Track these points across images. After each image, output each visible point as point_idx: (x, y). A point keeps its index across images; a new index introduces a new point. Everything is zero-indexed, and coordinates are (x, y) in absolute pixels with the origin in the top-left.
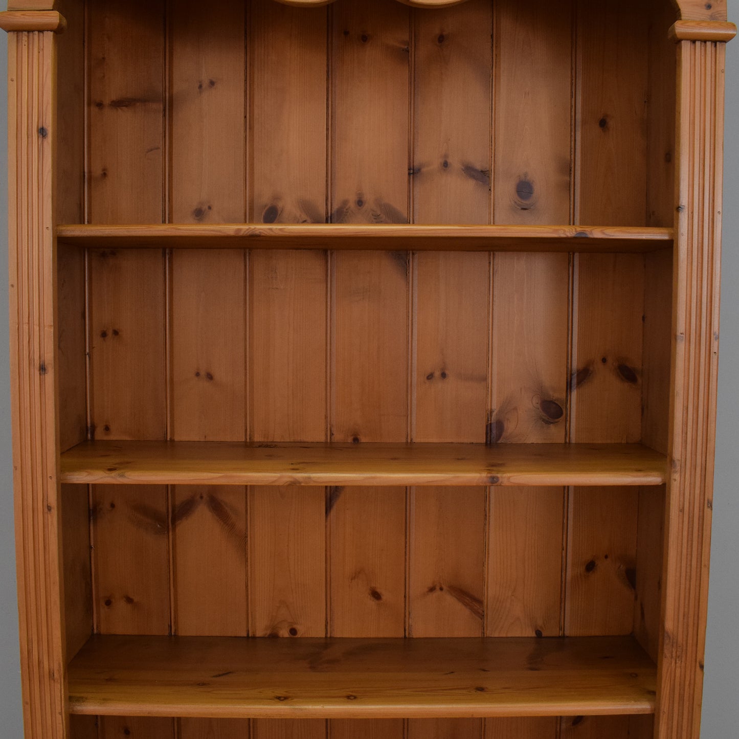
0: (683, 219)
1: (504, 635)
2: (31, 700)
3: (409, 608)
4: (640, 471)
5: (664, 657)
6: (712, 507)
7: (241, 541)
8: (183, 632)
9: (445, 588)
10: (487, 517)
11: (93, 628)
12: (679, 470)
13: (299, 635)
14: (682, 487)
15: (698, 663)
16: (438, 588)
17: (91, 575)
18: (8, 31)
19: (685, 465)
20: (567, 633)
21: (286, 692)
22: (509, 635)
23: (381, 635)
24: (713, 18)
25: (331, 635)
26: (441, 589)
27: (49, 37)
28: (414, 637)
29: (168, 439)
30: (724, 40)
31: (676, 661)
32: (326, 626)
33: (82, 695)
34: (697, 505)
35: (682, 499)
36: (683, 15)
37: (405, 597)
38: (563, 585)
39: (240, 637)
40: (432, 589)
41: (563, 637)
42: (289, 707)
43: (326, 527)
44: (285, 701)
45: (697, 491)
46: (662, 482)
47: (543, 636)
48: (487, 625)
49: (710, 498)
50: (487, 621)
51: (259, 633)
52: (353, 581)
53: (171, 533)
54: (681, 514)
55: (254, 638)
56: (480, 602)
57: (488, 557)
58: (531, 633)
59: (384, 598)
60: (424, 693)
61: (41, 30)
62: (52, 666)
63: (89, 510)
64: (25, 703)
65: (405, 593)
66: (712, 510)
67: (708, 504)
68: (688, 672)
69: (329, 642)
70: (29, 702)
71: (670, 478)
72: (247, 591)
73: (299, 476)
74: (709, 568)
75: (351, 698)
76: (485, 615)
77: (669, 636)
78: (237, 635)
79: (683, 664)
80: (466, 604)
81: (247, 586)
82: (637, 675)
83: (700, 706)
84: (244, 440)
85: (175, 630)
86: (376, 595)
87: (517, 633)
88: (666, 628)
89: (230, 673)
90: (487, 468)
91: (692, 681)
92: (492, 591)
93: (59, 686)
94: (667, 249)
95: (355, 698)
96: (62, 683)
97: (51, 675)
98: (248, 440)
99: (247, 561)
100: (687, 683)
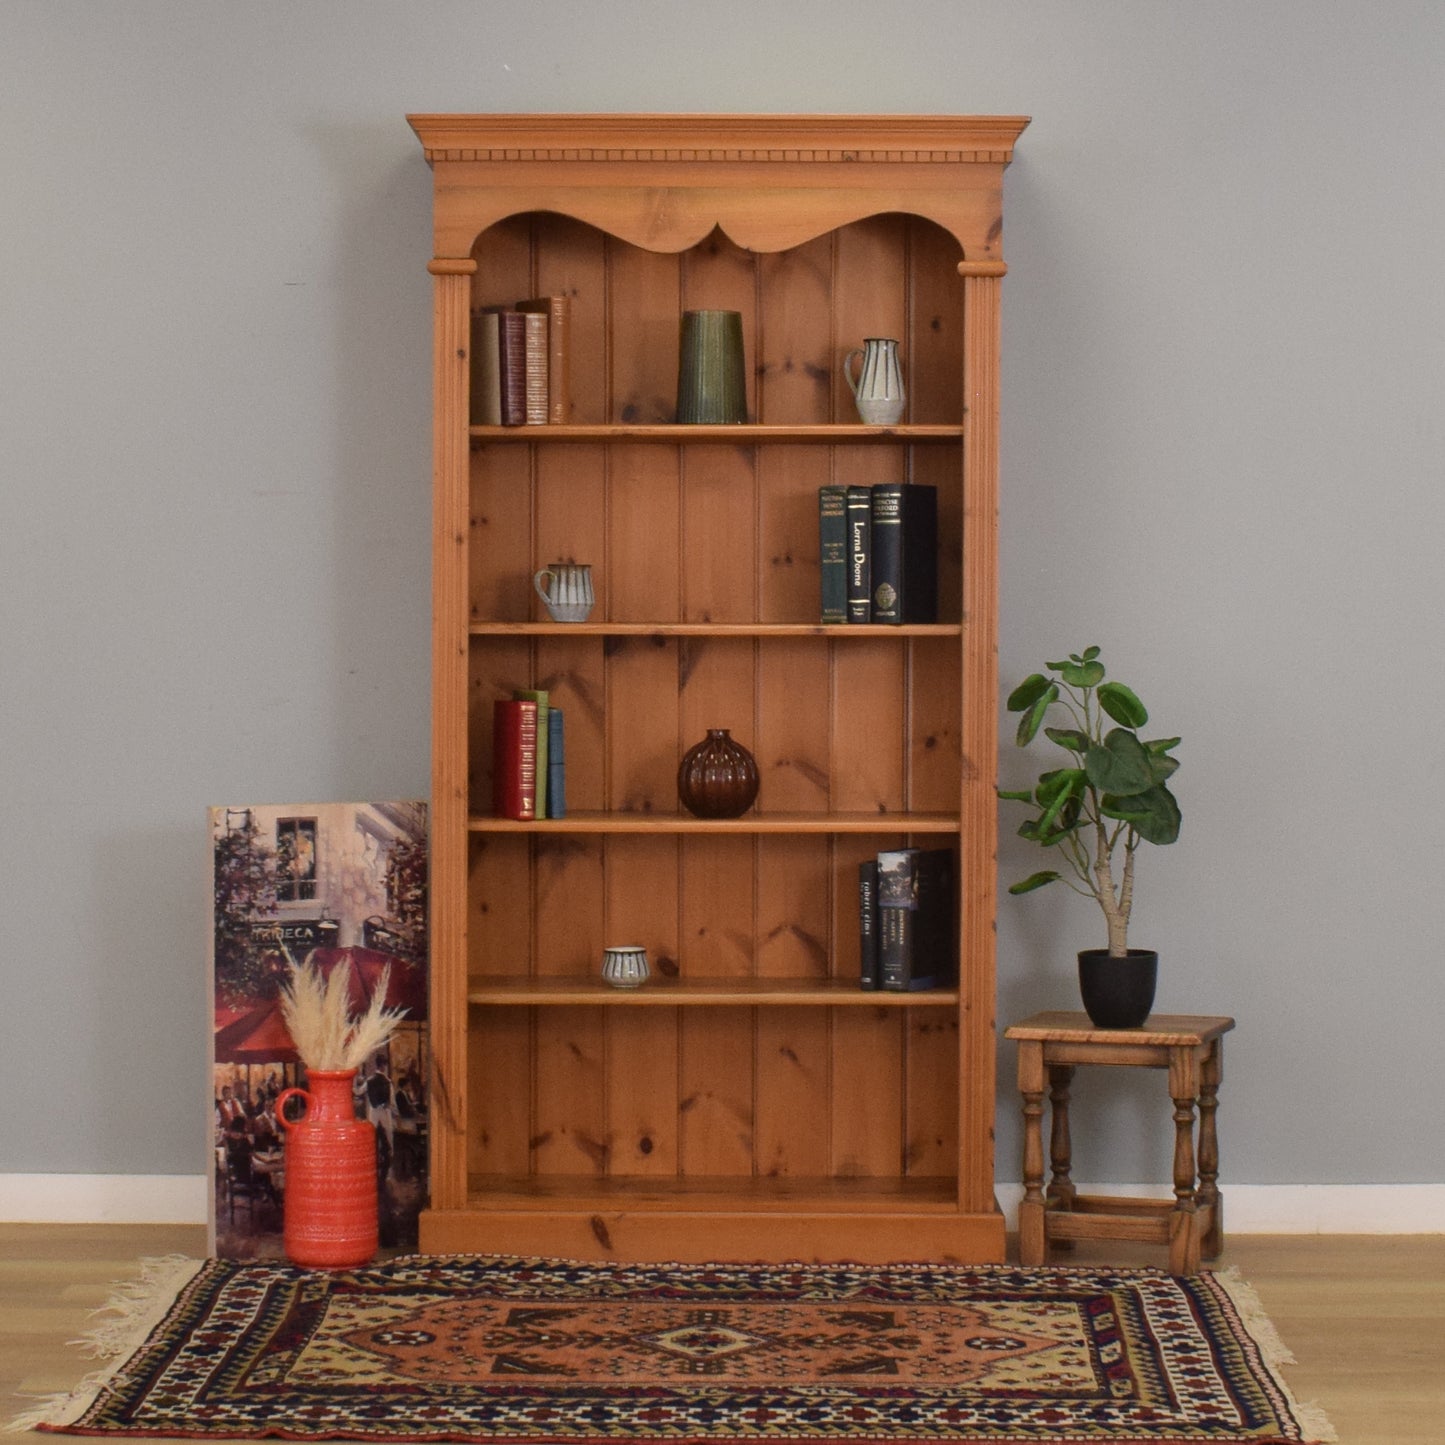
0: (968, 418)
9: (791, 762)
14: (972, 637)
16: (786, 762)
18: (434, 274)
24: (992, 258)
26: (788, 764)
27: (466, 281)
28: (763, 810)
30: (1001, 275)
35: (972, 644)
36: (966, 254)
39: (595, 810)
40: (781, 764)
45: (986, 640)
46: (957, 632)
49: (996, 643)
51: (615, 806)
55: (610, 810)
56: (826, 777)
61: (461, 274)
67: (994, 649)
71: (962, 628)
76: (831, 789)
80: (813, 779)
92: (840, 766)
94: (958, 441)
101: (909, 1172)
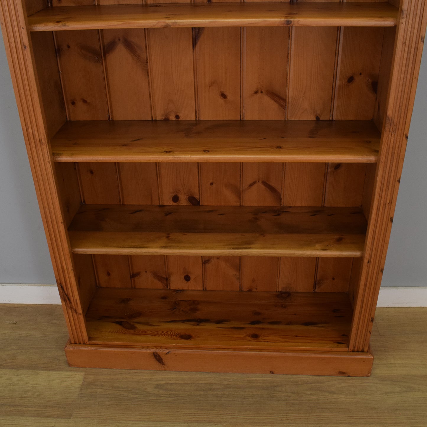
1: (297, 119)
2: (32, 155)
3: (243, 103)
4: (381, 17)
5: (385, 131)
6: (424, 41)
7: (145, 66)
8: (116, 119)
9: (263, 91)
10: (290, 49)
11: (67, 118)
12: (406, 17)
13: (181, 119)
14: (406, 27)
15: (404, 136)
16: (259, 92)
17: (62, 88)
19: (410, 14)
20: (334, 118)
21: (171, 149)
22: (301, 119)
23: (227, 119)
25: (199, 119)
26: (262, 92)
28: (246, 119)
29: (96, 4)
31: (392, 133)
32: (196, 113)
33: (59, 152)
34: (414, 39)
35: (405, 36)
37: (240, 97)
38: (334, 90)
39: (148, 120)
40: (256, 92)
41: (332, 120)
42: (172, 156)
43: (193, 56)
44: (170, 153)
45: (416, 31)
46: (394, 24)
47: (320, 120)
48: (288, 113)
49: (423, 35)
50: (288, 111)
51: (158, 118)
52: (210, 88)
53: (104, 62)
54: (404, 45)
55: (156, 121)
56: (284, 100)
57: (290, 73)
58: (313, 118)
59: (228, 97)
60: (247, 149)
62: (40, 137)
63: (56, 50)
64: (29, 157)
65: (241, 94)
66: (423, 43)
67: (421, 40)
68: (398, 140)
69: (198, 122)
70: (31, 157)
71: (399, 22)
72: (150, 94)
73: (170, 21)
74: (417, 80)
75: (206, 151)
76: (287, 108)
77: (389, 119)
78: (146, 120)
79: (396, 135)
80: (276, 101)
81: (149, 92)
82: (370, 142)
83: (403, 159)
84: (141, 3)
85: (112, 117)
86: (224, 96)
87: (305, 117)
88: (387, 114)
89: (140, 139)
90: (285, 16)
91: (400, 146)
92: (291, 94)
93: (46, 147)
95: (208, 151)
96: (47, 146)
97: (41, 142)
98: (144, 3)
99: (148, 77)
100: (397, 146)
101: (316, 290)
